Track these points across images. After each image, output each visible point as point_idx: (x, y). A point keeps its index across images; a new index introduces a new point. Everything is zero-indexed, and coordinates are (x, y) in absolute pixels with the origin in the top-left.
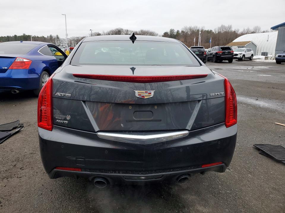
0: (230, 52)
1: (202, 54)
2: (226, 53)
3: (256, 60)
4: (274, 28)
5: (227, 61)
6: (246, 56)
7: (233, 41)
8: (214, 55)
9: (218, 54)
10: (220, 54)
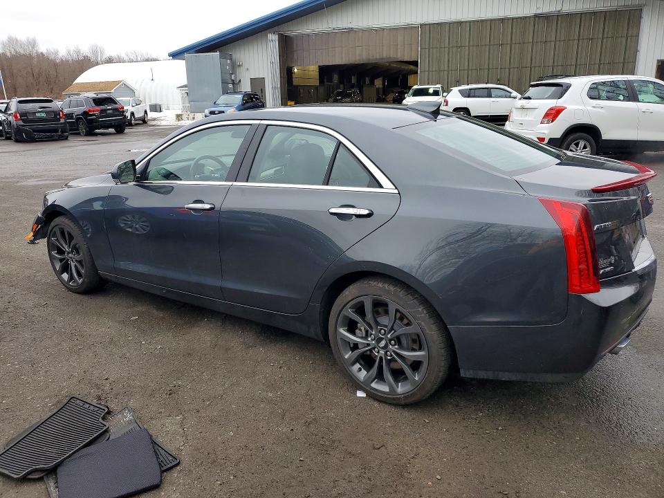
0: (116, 110)
1: (56, 115)
2: (109, 112)
3: (156, 122)
4: (176, 55)
5: (112, 130)
6: (137, 116)
7: (76, 82)
8: (78, 119)
9: (91, 115)
10: (94, 115)
